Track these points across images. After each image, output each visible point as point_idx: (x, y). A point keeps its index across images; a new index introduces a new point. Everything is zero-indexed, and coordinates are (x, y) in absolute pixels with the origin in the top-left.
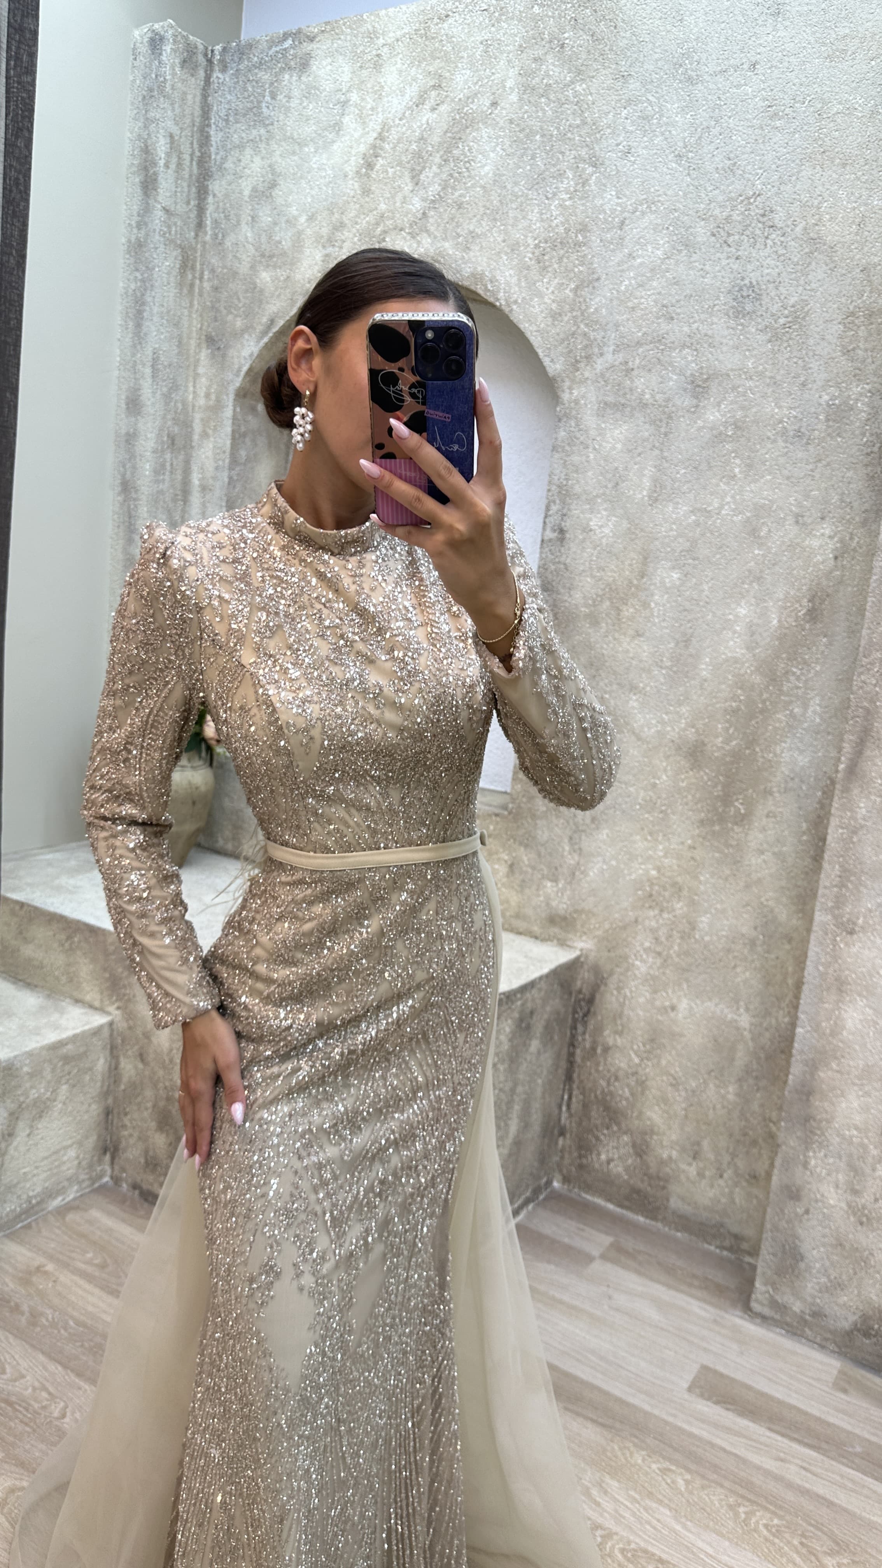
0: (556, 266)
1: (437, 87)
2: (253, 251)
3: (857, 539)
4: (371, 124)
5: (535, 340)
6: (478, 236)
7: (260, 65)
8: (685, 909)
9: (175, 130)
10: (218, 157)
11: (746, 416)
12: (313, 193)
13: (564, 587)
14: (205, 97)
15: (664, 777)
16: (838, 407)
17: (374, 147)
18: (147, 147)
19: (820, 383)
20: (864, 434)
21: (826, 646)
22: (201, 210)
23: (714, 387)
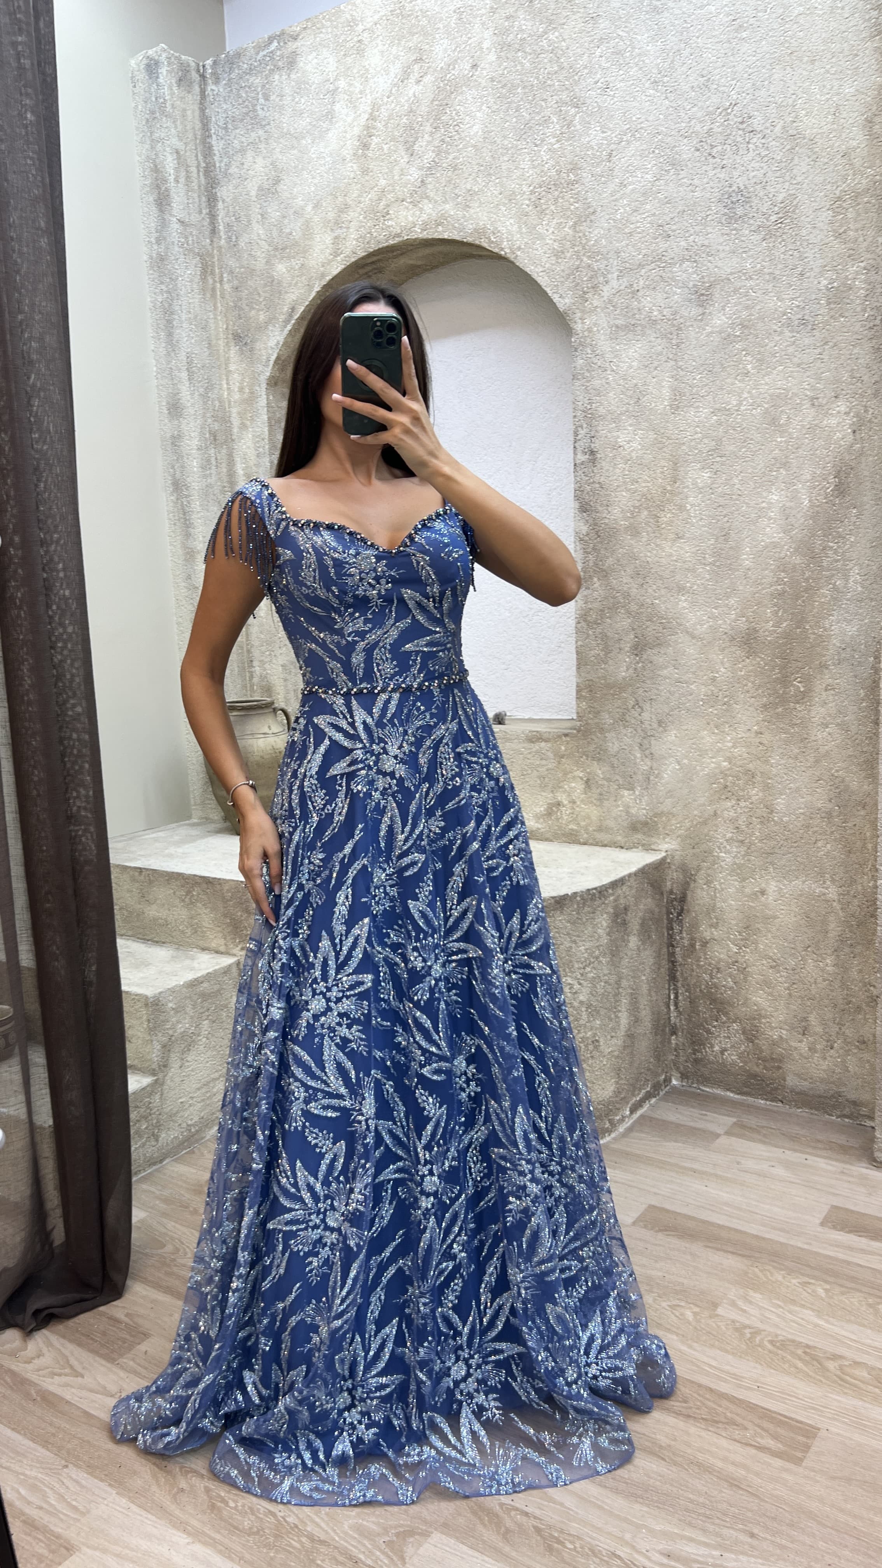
0: (553, 207)
1: (419, 60)
2: (267, 247)
3: (871, 411)
4: (362, 107)
5: (543, 281)
6: (476, 193)
7: (250, 71)
8: (761, 794)
9: (180, 146)
10: (222, 165)
11: (751, 315)
12: (316, 181)
13: (601, 505)
14: (203, 110)
15: (722, 669)
16: (837, 288)
17: (368, 128)
18: (156, 166)
19: (817, 270)
20: (864, 310)
21: (857, 517)
22: (213, 217)
23: (717, 293)
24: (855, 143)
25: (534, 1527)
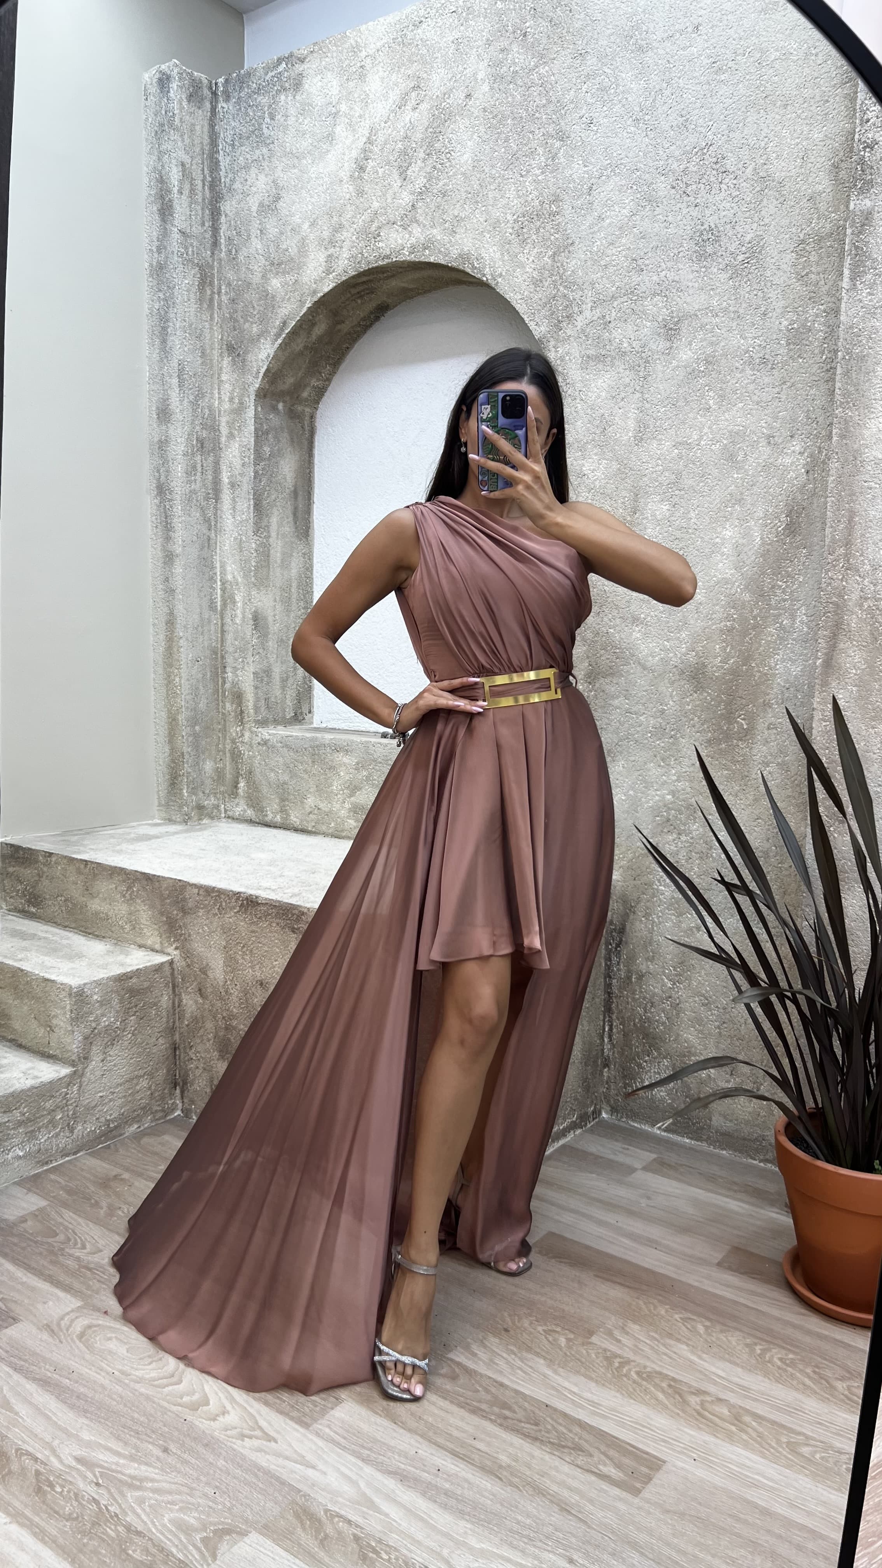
0: (534, 237)
1: (416, 88)
2: (264, 262)
4: (360, 130)
5: (521, 308)
6: (462, 219)
7: (258, 91)
9: (187, 159)
10: (227, 180)
11: (715, 351)
12: (313, 200)
14: (212, 126)
15: (671, 702)
16: (797, 330)
17: (364, 151)
18: (162, 177)
19: (779, 311)
20: (823, 353)
22: (215, 230)
23: (684, 327)
24: (820, 188)
25: (355, 1535)
